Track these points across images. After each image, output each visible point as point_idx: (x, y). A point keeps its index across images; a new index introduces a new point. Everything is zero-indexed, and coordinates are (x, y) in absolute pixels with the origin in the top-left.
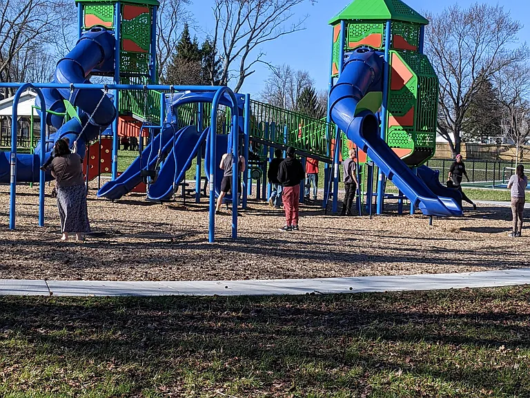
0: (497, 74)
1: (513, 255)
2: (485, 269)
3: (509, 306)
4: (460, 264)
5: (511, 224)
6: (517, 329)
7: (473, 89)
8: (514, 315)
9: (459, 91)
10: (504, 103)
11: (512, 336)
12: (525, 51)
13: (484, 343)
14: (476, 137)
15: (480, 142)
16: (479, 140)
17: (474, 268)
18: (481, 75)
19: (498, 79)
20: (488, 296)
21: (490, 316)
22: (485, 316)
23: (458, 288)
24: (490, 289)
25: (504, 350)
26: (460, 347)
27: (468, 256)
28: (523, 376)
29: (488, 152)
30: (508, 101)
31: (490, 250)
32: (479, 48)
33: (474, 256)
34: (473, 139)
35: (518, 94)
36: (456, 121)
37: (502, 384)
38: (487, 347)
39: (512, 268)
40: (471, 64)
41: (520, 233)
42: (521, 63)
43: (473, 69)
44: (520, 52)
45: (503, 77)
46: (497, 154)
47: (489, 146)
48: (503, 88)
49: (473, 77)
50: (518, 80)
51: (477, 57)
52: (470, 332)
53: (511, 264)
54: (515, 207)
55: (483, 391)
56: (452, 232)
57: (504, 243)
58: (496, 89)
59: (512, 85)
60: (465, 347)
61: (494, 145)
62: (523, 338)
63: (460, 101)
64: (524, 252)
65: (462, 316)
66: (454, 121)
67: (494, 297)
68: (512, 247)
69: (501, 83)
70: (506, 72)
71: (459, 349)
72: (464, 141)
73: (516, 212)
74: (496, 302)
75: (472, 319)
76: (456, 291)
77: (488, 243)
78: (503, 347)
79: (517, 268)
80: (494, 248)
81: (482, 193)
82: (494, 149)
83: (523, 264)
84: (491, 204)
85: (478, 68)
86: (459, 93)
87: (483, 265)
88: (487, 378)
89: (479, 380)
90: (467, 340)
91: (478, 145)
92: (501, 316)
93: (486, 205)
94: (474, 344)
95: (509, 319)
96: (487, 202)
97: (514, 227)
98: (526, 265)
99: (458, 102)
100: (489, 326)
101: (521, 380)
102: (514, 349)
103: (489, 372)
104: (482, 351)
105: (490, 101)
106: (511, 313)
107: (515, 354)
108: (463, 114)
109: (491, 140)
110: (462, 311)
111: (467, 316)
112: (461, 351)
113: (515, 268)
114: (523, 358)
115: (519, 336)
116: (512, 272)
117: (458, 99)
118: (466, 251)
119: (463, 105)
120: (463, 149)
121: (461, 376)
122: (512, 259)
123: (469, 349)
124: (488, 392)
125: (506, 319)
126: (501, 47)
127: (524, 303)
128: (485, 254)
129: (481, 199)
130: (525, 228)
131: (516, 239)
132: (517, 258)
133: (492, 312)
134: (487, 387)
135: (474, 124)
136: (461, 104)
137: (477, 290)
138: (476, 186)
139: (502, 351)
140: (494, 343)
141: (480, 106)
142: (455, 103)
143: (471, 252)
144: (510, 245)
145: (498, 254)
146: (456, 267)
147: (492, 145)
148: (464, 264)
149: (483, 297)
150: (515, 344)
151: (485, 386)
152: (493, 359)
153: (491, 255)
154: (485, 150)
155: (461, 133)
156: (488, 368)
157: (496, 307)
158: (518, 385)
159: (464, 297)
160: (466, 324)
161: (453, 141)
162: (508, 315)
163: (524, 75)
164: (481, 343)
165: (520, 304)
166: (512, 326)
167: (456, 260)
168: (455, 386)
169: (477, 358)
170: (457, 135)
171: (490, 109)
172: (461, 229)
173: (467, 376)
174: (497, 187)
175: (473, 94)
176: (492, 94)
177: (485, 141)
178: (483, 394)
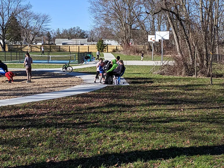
0: (18, 15)
1: (28, 90)
2: (16, 97)
3: (26, 111)
4: (6, 95)
5: (27, 78)
6: (29, 120)
7: (9, 21)
8: (28, 115)
9: (3, 22)
10: (22, 27)
11: (27, 123)
12: (29, 5)
13: (16, 128)
14: (12, 42)
15: (14, 44)
16: (13, 43)
17: (11, 97)
18: (12, 15)
19: (19, 17)
20: (17, 108)
21: (18, 116)
22: (15, 116)
23: (4, 106)
24: (18, 105)
25: (24, 129)
26: (5, 130)
27: (9, 92)
28: (31, 139)
29: (17, 48)
30: (24, 26)
31: (18, 89)
32: (10, 4)
33: (12, 92)
34: (11, 43)
35: (28, 23)
36: (3, 35)
37: (22, 143)
38: (16, 129)
39: (27, 96)
40: (8, 11)
41: (30, 81)
42: (28, 11)
43: (8, 13)
44: (27, 6)
45: (21, 16)
46: (21, 49)
47: (18, 45)
48: (22, 21)
49: (9, 16)
50: (28, 17)
51: (10, 7)
52: (9, 124)
53: (27, 94)
54: (27, 71)
55: (15, 147)
56: (2, 82)
57: (24, 86)
58: (19, 21)
59: (25, 20)
60: (7, 130)
61: (20, 45)
62: (31, 124)
63: (4, 26)
64: (32, 89)
65: (6, 117)
66: (2, 35)
67: (20, 108)
68: (27, 87)
69: (21, 19)
70: (23, 14)
71: (5, 131)
72: (7, 44)
73: (28, 72)
74: (20, 110)
75: (11, 118)
76: (4, 107)
77: (18, 86)
78: (23, 128)
79: (29, 96)
80: (20, 88)
81: (15, 65)
82: (19, 47)
83: (32, 93)
84: (19, 69)
85: (11, 12)
86: (3, 23)
87: (15, 95)
88: (16, 142)
89: (13, 143)
90: (8, 127)
91: (13, 45)
92: (23, 115)
93: (17, 70)
94: (11, 128)
95: (26, 116)
96: (18, 69)
97: (28, 79)
98: (33, 94)
99: (3, 27)
100: (17, 120)
101: (31, 141)
102: (28, 129)
103: (17, 139)
104: (15, 131)
105: (17, 27)
106: (27, 114)
107: (28, 131)
108: (5, 32)
109: (18, 43)
110: (6, 115)
111: (8, 117)
112: (5, 132)
113: (28, 96)
114: (32, 132)
115: (30, 123)
116: (27, 97)
117: (3, 25)
118: (8, 90)
119: (5, 28)
120: (7, 47)
121: (6, 142)
122: (27, 92)
123: (9, 131)
124: (17, 147)
125: (25, 117)
126: (20, 3)
127: (32, 110)
128: (16, 91)
129: (15, 68)
130: (33, 79)
131: (29, 84)
132: (30, 92)
133: (19, 114)
134: (17, 146)
135: (11, 36)
136: (4, 28)
137: (13, 106)
138: (13, 63)
139: (23, 130)
140: (20, 127)
141: (12, 28)
142: (2, 27)
143: (10, 90)
144: (27, 86)
145: (22, 90)
146: (4, 97)
147: (19, 45)
148: (7, 95)
149: (15, 108)
150: (28, 127)
151: (16, 145)
152: (19, 134)
153: (19, 91)
154: (16, 47)
155: (5, 40)
156: (17, 138)
157: (20, 112)
158: (29, 143)
159: (7, 109)
160: (8, 120)
161: (2, 44)
162: (26, 115)
163: (30, 16)
164: (14, 127)
165: (30, 110)
166: (27, 119)
167: (4, 94)
168: (3, 147)
169: (13, 134)
170: (3, 41)
171: (17, 30)
172: (6, 81)
173: (8, 142)
174: (21, 63)
175: (9, 24)
176: (17, 23)
177: (16, 43)
178: (15, 149)
